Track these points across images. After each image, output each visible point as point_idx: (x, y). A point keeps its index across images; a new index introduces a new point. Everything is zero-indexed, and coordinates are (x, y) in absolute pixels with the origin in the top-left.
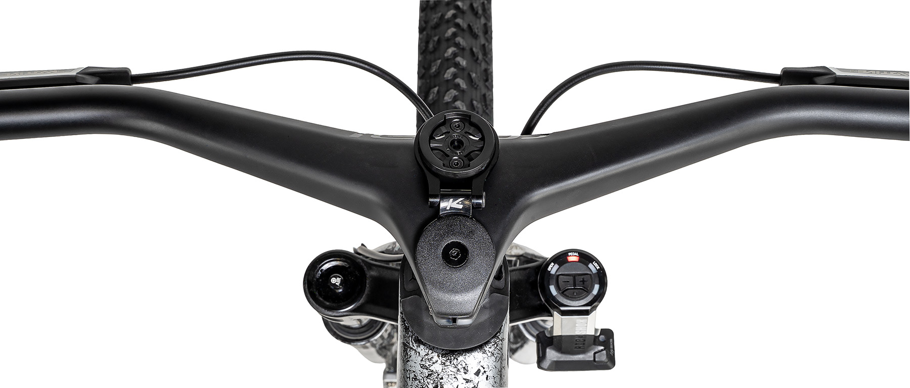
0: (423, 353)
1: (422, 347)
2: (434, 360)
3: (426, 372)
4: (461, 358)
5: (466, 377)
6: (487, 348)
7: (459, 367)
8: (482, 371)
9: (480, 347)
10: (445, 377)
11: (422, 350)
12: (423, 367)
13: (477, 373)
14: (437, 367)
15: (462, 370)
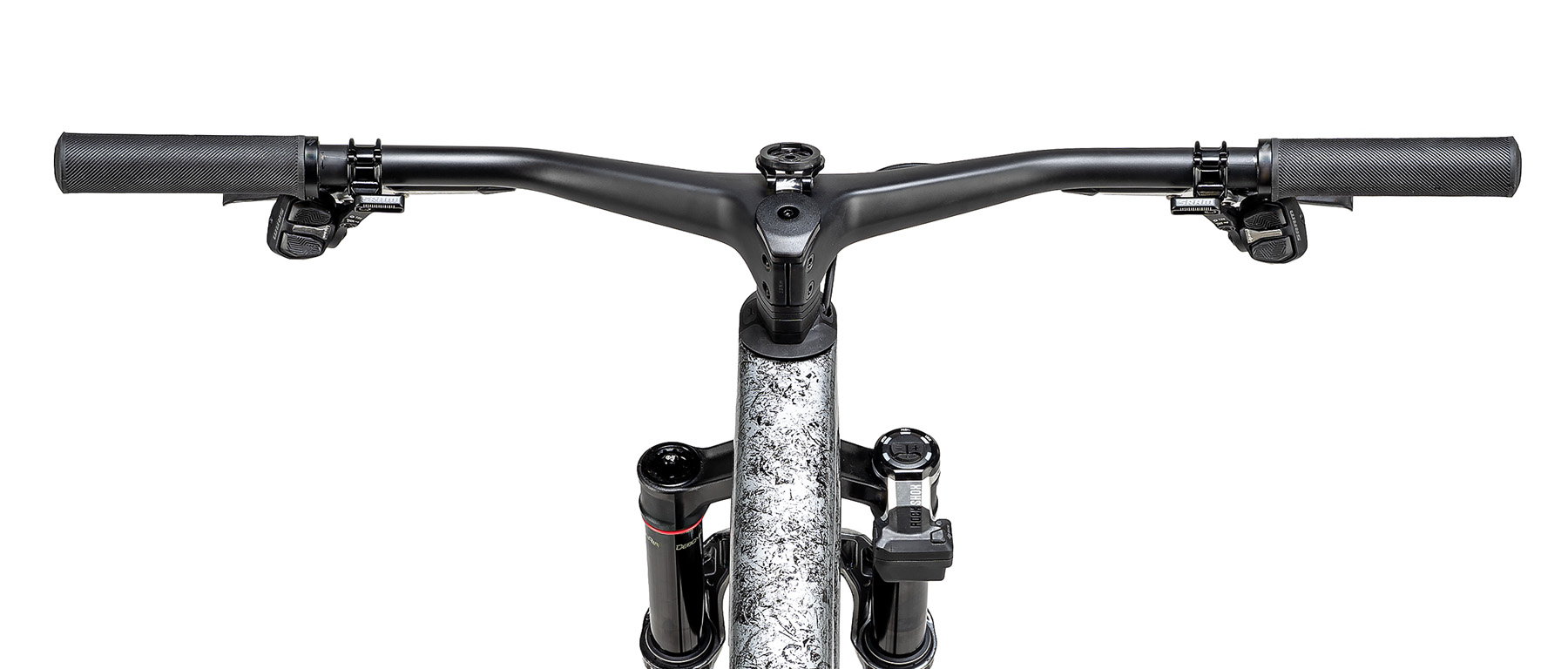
0: (759, 363)
1: (759, 359)
2: (769, 367)
3: (763, 376)
4: (793, 365)
5: (798, 378)
6: (818, 360)
7: (792, 371)
8: (813, 375)
9: (811, 358)
10: (780, 378)
11: (759, 361)
12: (759, 372)
13: (809, 376)
14: (773, 372)
15: (795, 373)
